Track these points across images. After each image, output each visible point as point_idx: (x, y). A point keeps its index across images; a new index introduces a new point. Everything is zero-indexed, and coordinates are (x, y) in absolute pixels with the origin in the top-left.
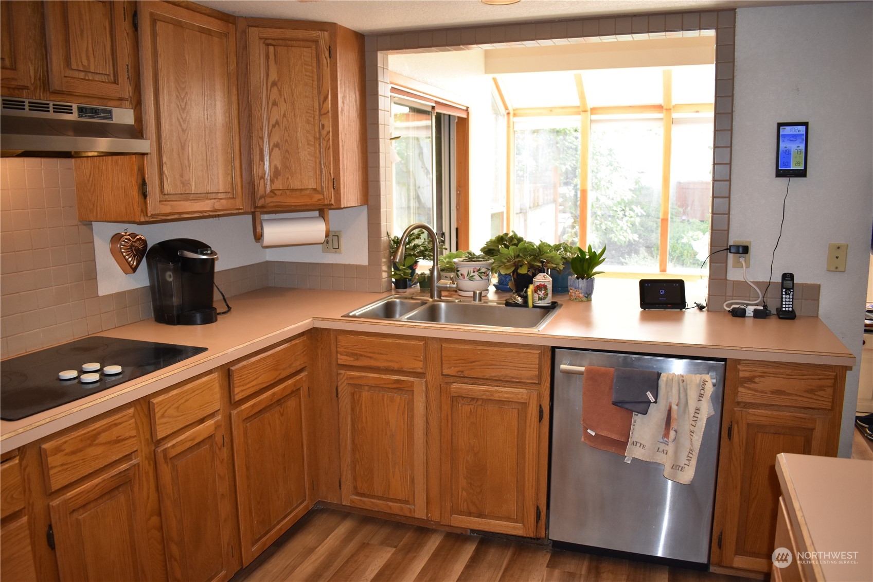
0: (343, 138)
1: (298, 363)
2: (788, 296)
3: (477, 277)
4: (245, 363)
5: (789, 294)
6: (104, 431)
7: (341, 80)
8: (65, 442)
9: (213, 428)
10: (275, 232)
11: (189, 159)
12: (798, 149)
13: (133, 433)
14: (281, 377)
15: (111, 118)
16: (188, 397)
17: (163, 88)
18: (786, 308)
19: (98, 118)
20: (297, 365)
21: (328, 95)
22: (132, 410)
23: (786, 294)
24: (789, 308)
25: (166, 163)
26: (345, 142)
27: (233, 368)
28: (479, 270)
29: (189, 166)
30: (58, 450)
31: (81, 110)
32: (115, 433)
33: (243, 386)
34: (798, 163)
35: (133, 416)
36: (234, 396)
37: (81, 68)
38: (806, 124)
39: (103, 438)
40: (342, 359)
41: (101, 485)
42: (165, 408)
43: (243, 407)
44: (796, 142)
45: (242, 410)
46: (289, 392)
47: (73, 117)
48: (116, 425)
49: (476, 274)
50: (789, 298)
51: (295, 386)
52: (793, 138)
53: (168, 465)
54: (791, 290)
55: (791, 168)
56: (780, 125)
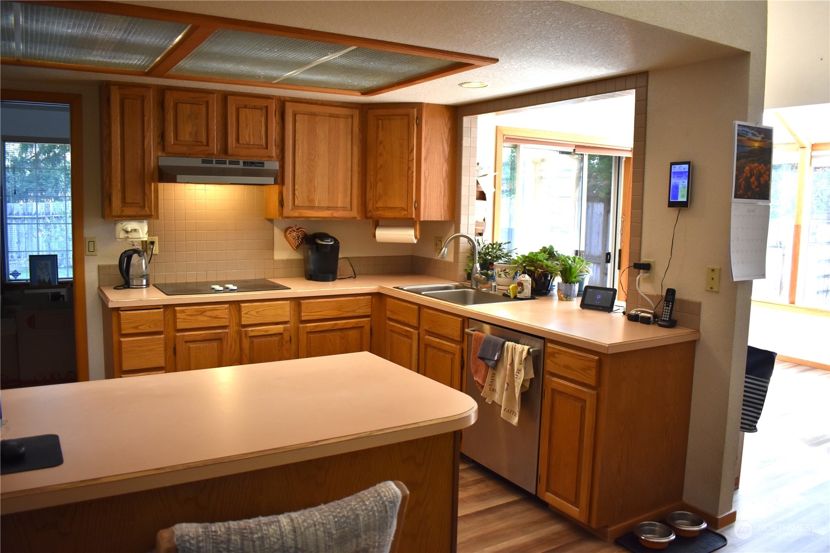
0: (427, 175)
1: (361, 311)
2: (667, 308)
3: (503, 275)
4: (312, 301)
5: (668, 306)
6: (209, 310)
7: (426, 139)
8: (187, 309)
9: (282, 330)
10: (384, 235)
11: (314, 186)
12: (683, 184)
13: (227, 317)
14: (343, 316)
15: (263, 166)
16: (265, 309)
17: (299, 149)
18: (664, 317)
19: (255, 166)
20: (361, 312)
21: (413, 149)
22: (227, 306)
23: (666, 306)
24: (666, 318)
25: (297, 189)
26: (428, 178)
27: (301, 301)
28: (505, 270)
29: (315, 191)
30: (183, 311)
31: (244, 163)
32: (215, 313)
33: (308, 313)
34: (683, 196)
35: (227, 309)
36: (301, 317)
37: (245, 143)
38: (688, 163)
39: (208, 313)
40: (389, 314)
41: (203, 335)
42: (249, 310)
43: (308, 325)
44: (682, 178)
45: (306, 326)
46: (351, 326)
47: (241, 166)
48: (216, 310)
49: (502, 273)
50: (668, 310)
51: (356, 324)
52: (680, 174)
53: (247, 339)
54: (671, 303)
55: (679, 200)
56: (672, 164)
